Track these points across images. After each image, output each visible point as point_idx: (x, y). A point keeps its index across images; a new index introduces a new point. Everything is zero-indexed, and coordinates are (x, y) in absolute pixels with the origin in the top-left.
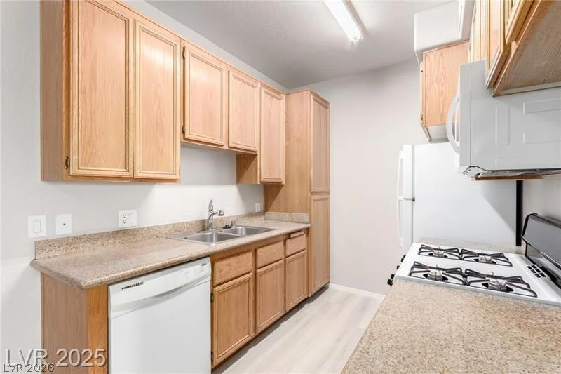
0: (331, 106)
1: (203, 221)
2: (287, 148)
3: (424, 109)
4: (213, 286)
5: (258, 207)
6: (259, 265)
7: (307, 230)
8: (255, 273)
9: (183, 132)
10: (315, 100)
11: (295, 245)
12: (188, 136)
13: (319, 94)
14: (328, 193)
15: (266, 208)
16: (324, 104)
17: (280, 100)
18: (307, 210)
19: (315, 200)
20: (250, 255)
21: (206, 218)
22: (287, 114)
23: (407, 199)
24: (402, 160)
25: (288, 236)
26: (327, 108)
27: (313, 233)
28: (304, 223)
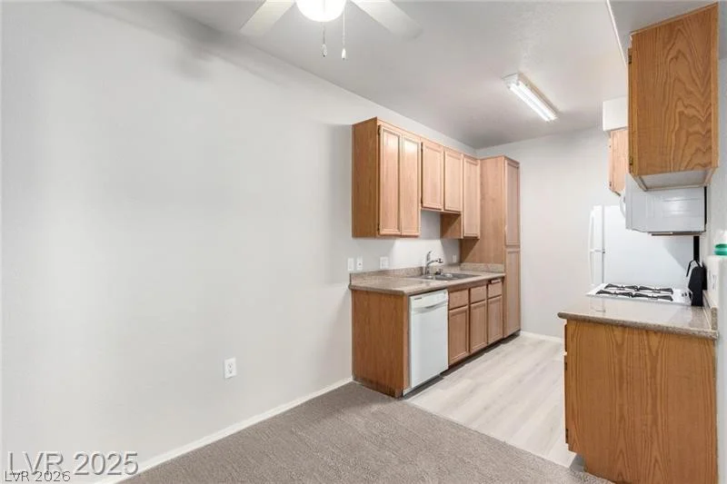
0: (521, 165)
1: (421, 268)
2: (482, 208)
3: (612, 176)
4: (449, 310)
5: (455, 259)
6: (472, 301)
7: (503, 278)
8: (470, 307)
9: (422, 203)
10: (508, 164)
11: (496, 289)
12: (424, 205)
13: (513, 158)
14: (519, 246)
15: (461, 261)
16: (514, 165)
17: (476, 165)
18: (502, 262)
19: (509, 253)
20: (467, 292)
21: (424, 265)
22: (482, 176)
23: (597, 251)
24: (593, 219)
25: (489, 281)
26: (518, 168)
27: (508, 280)
28: (499, 272)
